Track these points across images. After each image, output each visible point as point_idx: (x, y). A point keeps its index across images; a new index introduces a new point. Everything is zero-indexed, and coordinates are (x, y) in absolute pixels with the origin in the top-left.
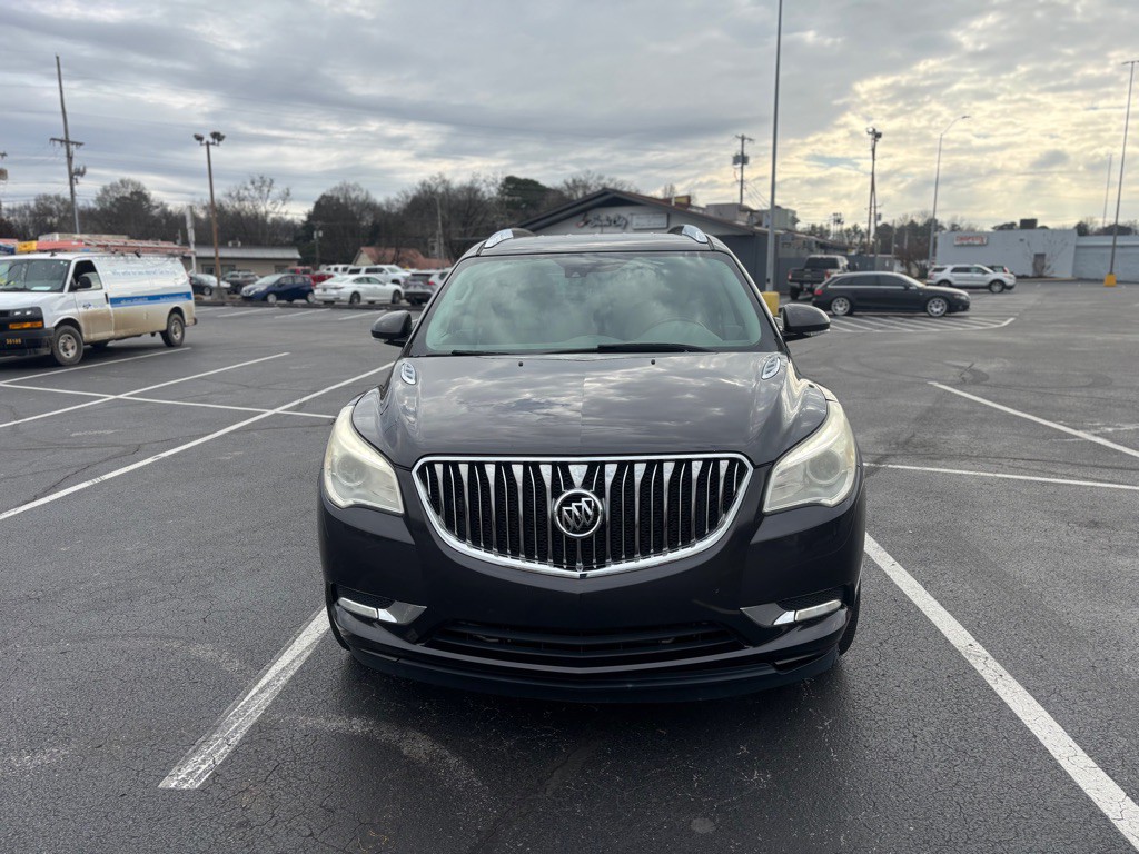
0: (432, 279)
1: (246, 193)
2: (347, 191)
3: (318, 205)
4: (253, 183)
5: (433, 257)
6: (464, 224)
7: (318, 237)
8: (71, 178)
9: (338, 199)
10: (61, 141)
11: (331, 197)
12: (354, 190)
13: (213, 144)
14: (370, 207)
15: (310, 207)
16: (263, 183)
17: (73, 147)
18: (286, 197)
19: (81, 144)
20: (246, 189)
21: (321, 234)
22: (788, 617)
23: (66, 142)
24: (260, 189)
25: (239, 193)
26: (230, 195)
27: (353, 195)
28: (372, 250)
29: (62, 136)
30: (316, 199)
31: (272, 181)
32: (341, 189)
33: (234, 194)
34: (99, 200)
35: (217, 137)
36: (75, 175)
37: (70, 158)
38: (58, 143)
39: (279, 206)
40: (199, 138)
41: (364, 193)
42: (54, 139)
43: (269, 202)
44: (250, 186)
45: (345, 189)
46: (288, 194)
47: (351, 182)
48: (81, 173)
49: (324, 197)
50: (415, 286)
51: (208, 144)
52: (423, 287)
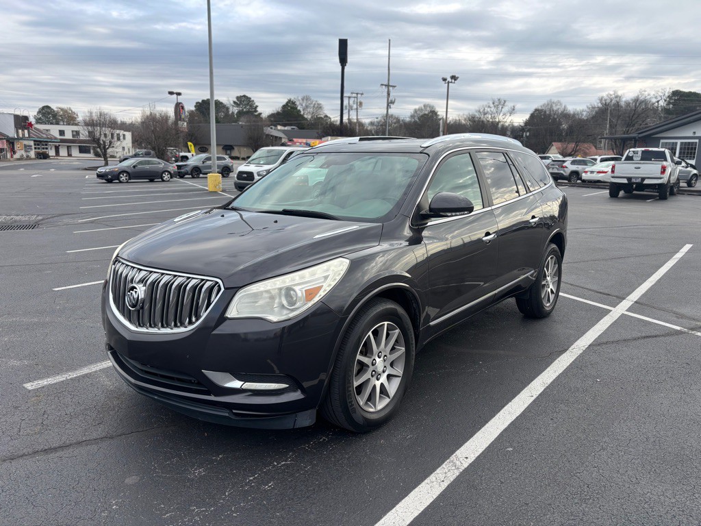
0: (565, 164)
1: (489, 110)
2: (552, 106)
3: (532, 116)
4: (494, 103)
5: (600, 148)
6: (628, 125)
7: (526, 136)
8: (388, 105)
9: (545, 112)
10: (386, 85)
11: (542, 110)
12: (556, 105)
13: (451, 82)
14: (566, 116)
15: (527, 117)
16: (500, 103)
17: (391, 88)
18: (513, 111)
19: (395, 86)
20: (489, 107)
21: (528, 134)
22: (237, 384)
23: (388, 86)
24: (496, 107)
25: (484, 109)
26: (479, 111)
27: (555, 108)
28: (559, 144)
29: (386, 83)
30: (531, 112)
31: (505, 101)
32: (548, 104)
33: (481, 111)
34: (412, 116)
35: (454, 78)
36: (390, 104)
37: (389, 94)
38: (384, 87)
39: (507, 117)
40: (444, 80)
41: (563, 107)
42: (382, 85)
43: (501, 114)
44: (492, 105)
45: (551, 104)
46: (514, 110)
47: (555, 100)
48: (393, 102)
49: (536, 110)
50: (553, 168)
51: (449, 82)
52: (558, 170)
